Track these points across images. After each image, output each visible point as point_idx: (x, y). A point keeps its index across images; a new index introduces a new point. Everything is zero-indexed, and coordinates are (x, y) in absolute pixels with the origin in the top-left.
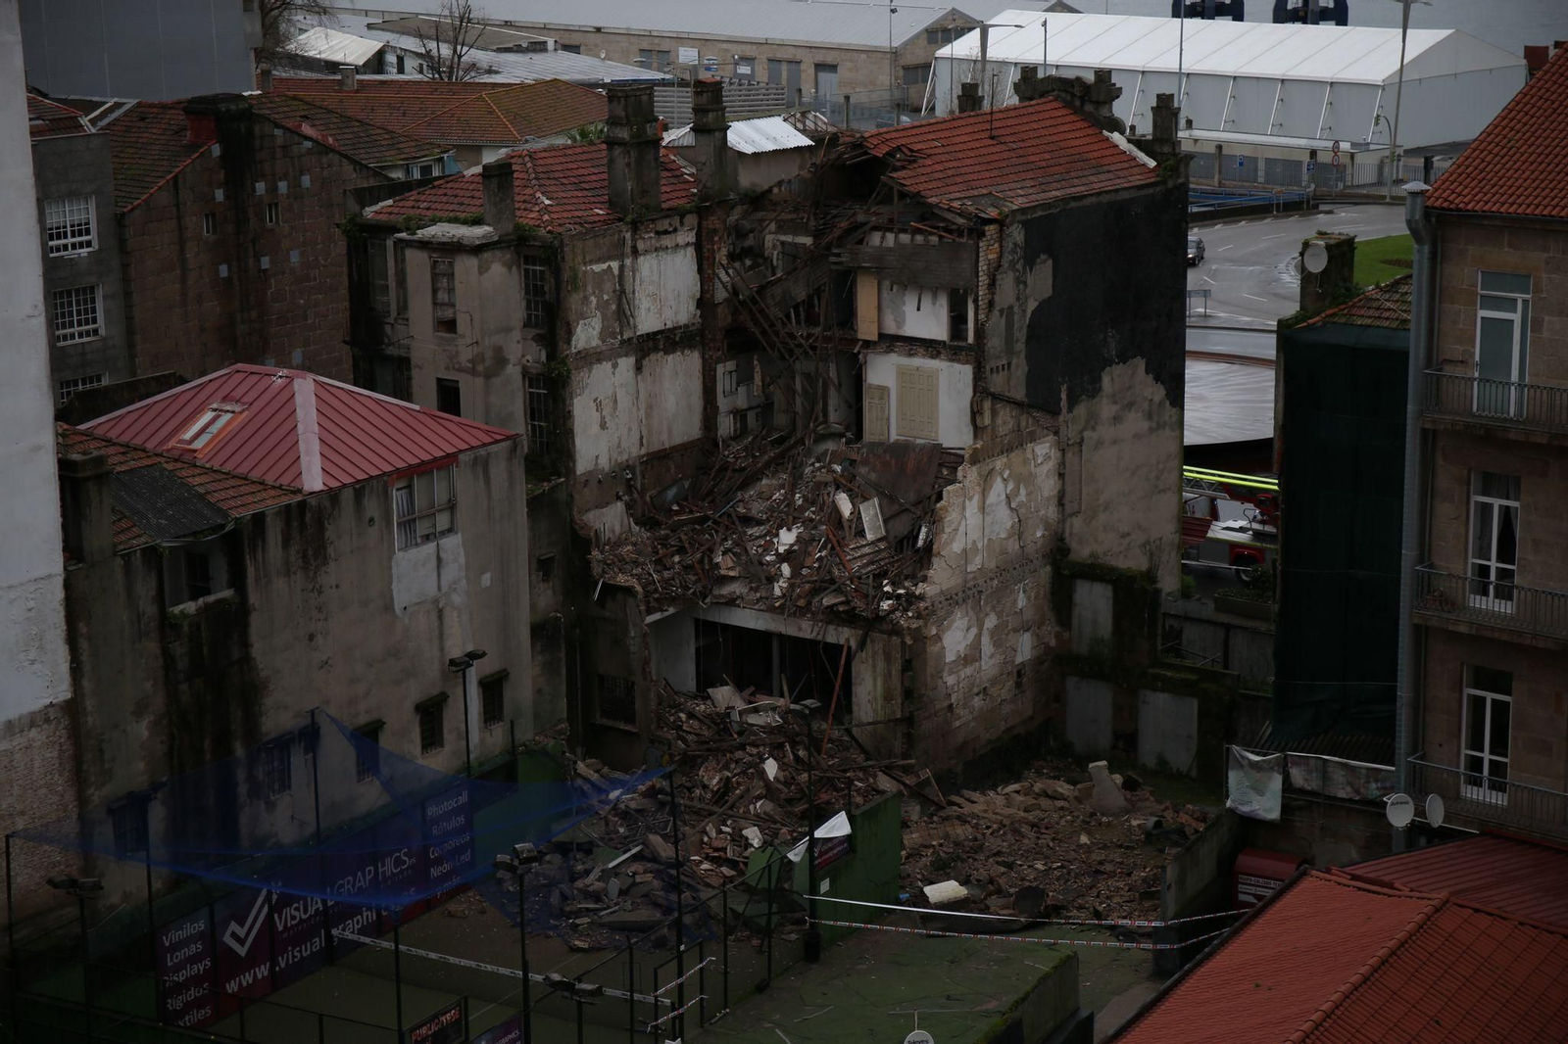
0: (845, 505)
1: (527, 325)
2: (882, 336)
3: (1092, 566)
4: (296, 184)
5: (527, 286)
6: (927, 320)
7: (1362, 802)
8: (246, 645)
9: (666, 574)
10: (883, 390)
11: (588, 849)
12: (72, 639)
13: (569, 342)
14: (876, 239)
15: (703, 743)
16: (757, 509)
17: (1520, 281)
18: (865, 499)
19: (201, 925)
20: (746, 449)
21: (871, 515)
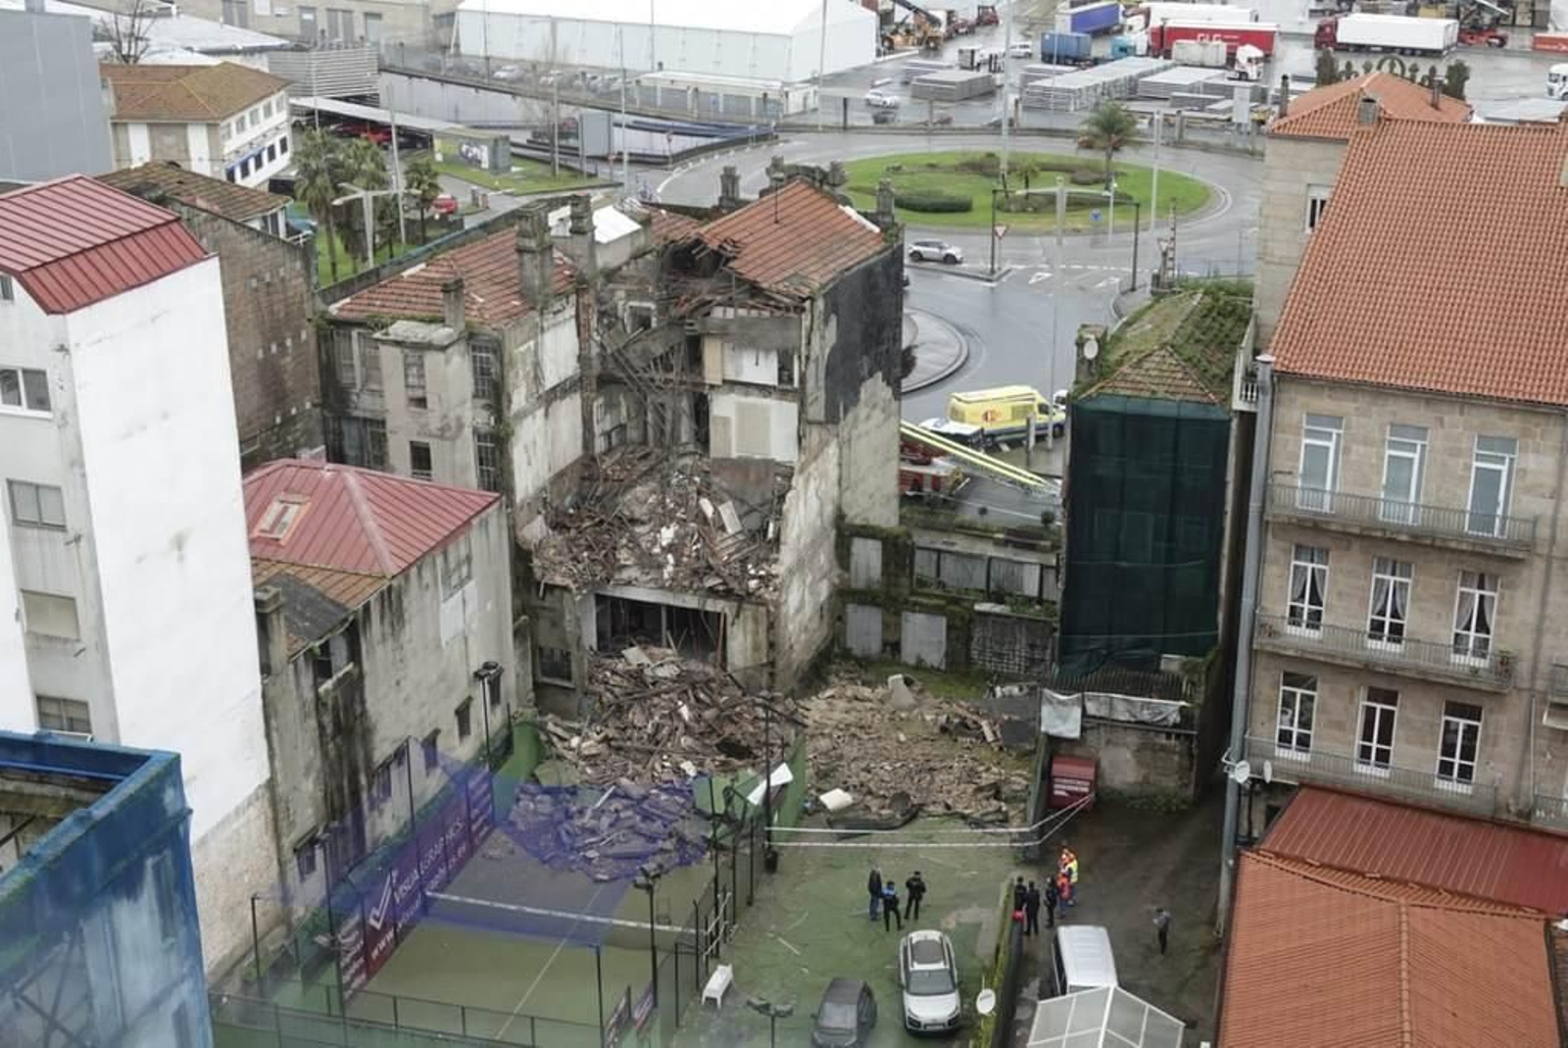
0: (707, 507)
1: (475, 396)
2: (724, 381)
3: (863, 527)
5: (475, 368)
6: (762, 369)
7: (1137, 722)
8: (363, 702)
9: (580, 567)
10: (726, 421)
11: (573, 791)
12: (268, 736)
13: (509, 407)
14: (718, 313)
15: (630, 694)
16: (639, 512)
17: (1336, 420)
18: (722, 502)
19: (357, 918)
20: (618, 462)
21: (728, 513)
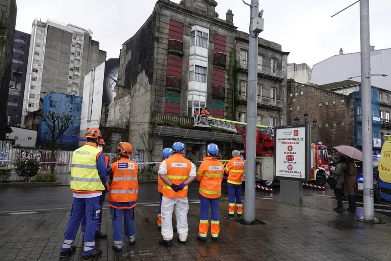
4: (299, 94)
